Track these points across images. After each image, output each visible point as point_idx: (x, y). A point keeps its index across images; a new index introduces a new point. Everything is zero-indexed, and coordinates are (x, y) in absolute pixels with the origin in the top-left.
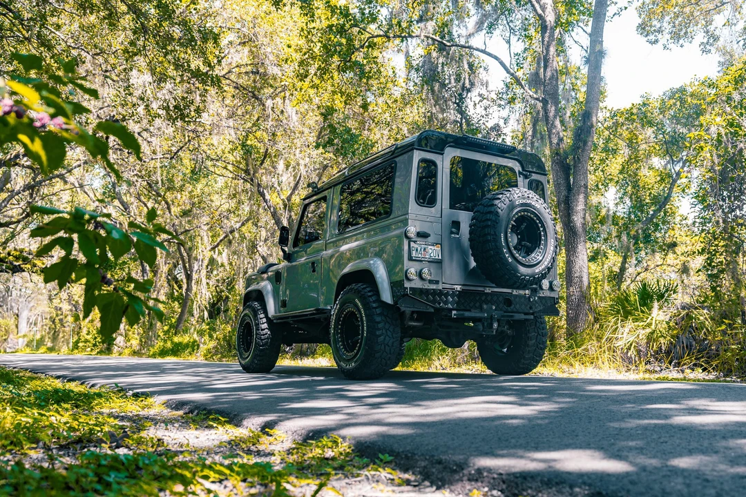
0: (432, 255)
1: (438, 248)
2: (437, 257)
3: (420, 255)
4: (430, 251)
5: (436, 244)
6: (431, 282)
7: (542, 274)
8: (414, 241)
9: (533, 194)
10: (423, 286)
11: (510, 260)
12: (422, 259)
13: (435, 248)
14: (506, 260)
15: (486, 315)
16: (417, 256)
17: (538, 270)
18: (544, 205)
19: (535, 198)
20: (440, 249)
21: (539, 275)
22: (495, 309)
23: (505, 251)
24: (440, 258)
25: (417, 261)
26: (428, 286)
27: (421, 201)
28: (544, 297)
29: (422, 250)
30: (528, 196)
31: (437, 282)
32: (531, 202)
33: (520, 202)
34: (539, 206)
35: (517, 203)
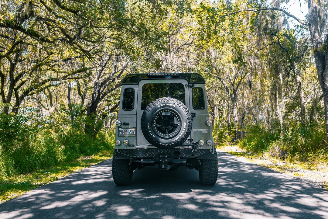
0: (130, 133)
1: (134, 130)
2: (133, 134)
3: (123, 134)
4: (130, 131)
5: (133, 127)
6: (130, 146)
7: (177, 142)
8: (121, 128)
9: (172, 100)
10: (125, 148)
11: (154, 136)
12: (124, 135)
13: (133, 129)
14: (151, 136)
15: (161, 160)
16: (122, 134)
17: (174, 140)
18: (179, 105)
19: (173, 102)
20: (135, 130)
21: (175, 143)
22: (168, 157)
23: (150, 132)
24: (135, 134)
25: (122, 136)
26: (128, 148)
27: (125, 108)
28: (202, 149)
29: (125, 131)
30: (168, 101)
31: (133, 146)
32: (169, 104)
33: (161, 106)
34: (175, 106)
35: (159, 107)
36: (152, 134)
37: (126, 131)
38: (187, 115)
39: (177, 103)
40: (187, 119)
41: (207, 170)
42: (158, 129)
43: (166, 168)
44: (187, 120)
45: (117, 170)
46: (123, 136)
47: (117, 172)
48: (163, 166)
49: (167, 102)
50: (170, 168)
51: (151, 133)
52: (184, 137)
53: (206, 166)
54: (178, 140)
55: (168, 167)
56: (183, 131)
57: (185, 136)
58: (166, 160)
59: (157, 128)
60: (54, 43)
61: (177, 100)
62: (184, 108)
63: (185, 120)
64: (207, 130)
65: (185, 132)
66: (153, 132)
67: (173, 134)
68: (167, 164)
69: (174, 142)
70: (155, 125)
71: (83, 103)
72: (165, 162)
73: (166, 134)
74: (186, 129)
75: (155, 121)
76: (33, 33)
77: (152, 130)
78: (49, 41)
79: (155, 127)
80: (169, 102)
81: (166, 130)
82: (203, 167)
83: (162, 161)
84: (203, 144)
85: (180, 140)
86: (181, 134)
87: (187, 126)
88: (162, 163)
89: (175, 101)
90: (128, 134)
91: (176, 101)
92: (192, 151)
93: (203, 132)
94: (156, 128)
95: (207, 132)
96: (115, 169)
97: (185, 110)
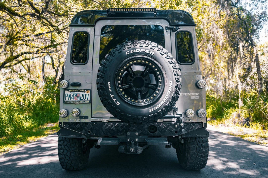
0: (82, 98)
2: (86, 100)
3: (72, 100)
4: (81, 96)
5: (87, 90)
6: (81, 117)
7: (158, 113)
8: (68, 90)
9: (149, 44)
10: (75, 121)
11: (118, 103)
12: (74, 102)
13: (86, 93)
14: (114, 104)
15: (128, 140)
16: (69, 100)
17: (152, 110)
18: (161, 51)
19: (150, 46)
20: (89, 93)
21: (154, 114)
22: (139, 135)
23: (112, 96)
24: (89, 99)
25: (69, 103)
26: (78, 120)
27: (75, 61)
28: (190, 123)
29: (74, 95)
30: (142, 45)
31: (87, 117)
32: (144, 50)
33: (131, 52)
34: (154, 53)
35: (127, 54)
36: (115, 100)
37: (76, 95)
38: (174, 68)
39: (156, 49)
40: (174, 75)
41: (195, 151)
42: (124, 92)
43: (137, 152)
44: (174, 77)
45: (64, 151)
46: (71, 103)
47: (65, 153)
48: (132, 150)
49: (140, 46)
50: (142, 150)
51: (114, 98)
52: (169, 104)
53: (193, 146)
54: (158, 109)
55: (140, 149)
56: (167, 95)
57: (170, 102)
58: (137, 140)
59: (124, 90)
60: (24, 17)
61: (157, 44)
62: (168, 58)
63: (171, 77)
64: (198, 94)
65: (171, 97)
66: (116, 96)
67: (150, 99)
68: (138, 145)
69: (153, 112)
70: (119, 84)
71: (57, 75)
72: (136, 143)
73: (137, 99)
74: (172, 92)
75: (119, 78)
76: (2, 6)
77: (114, 92)
78: (19, 15)
79: (120, 88)
80: (144, 47)
81: (137, 94)
82: (188, 146)
83: (130, 142)
84: (192, 116)
85: (162, 110)
86: (165, 99)
87: (174, 87)
88: (130, 144)
89: (153, 45)
90: (78, 100)
91: (155, 46)
92: (176, 126)
93: (192, 98)
94: (121, 90)
95: (198, 98)
96: (62, 150)
97: (170, 60)
